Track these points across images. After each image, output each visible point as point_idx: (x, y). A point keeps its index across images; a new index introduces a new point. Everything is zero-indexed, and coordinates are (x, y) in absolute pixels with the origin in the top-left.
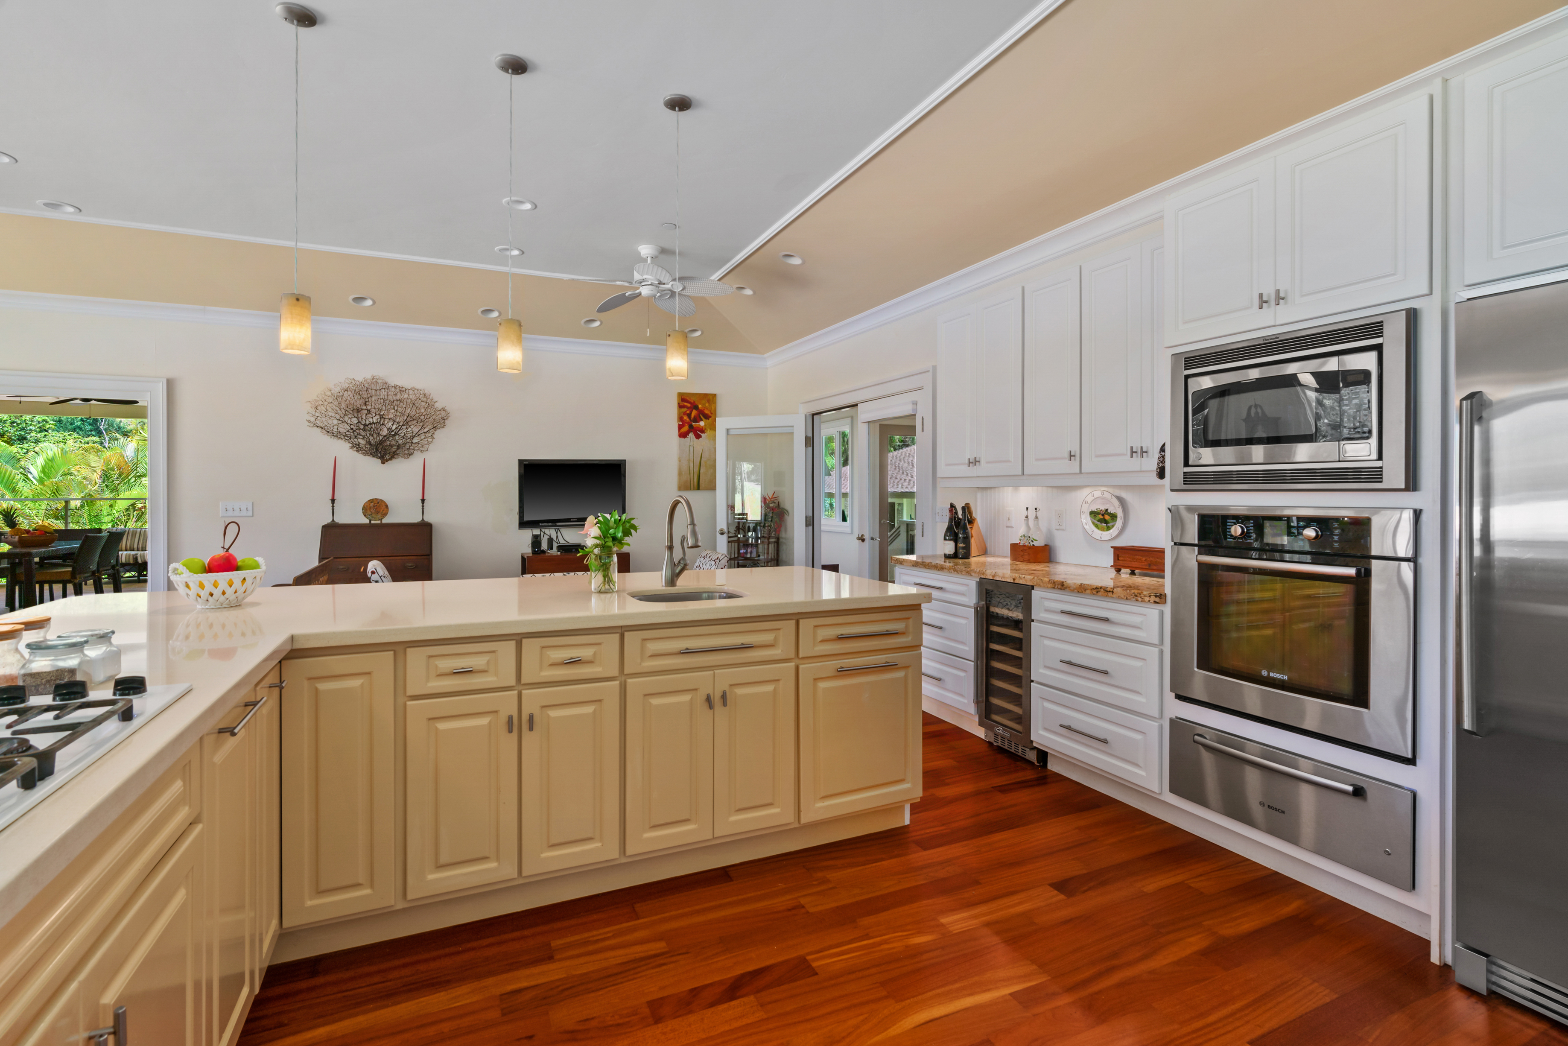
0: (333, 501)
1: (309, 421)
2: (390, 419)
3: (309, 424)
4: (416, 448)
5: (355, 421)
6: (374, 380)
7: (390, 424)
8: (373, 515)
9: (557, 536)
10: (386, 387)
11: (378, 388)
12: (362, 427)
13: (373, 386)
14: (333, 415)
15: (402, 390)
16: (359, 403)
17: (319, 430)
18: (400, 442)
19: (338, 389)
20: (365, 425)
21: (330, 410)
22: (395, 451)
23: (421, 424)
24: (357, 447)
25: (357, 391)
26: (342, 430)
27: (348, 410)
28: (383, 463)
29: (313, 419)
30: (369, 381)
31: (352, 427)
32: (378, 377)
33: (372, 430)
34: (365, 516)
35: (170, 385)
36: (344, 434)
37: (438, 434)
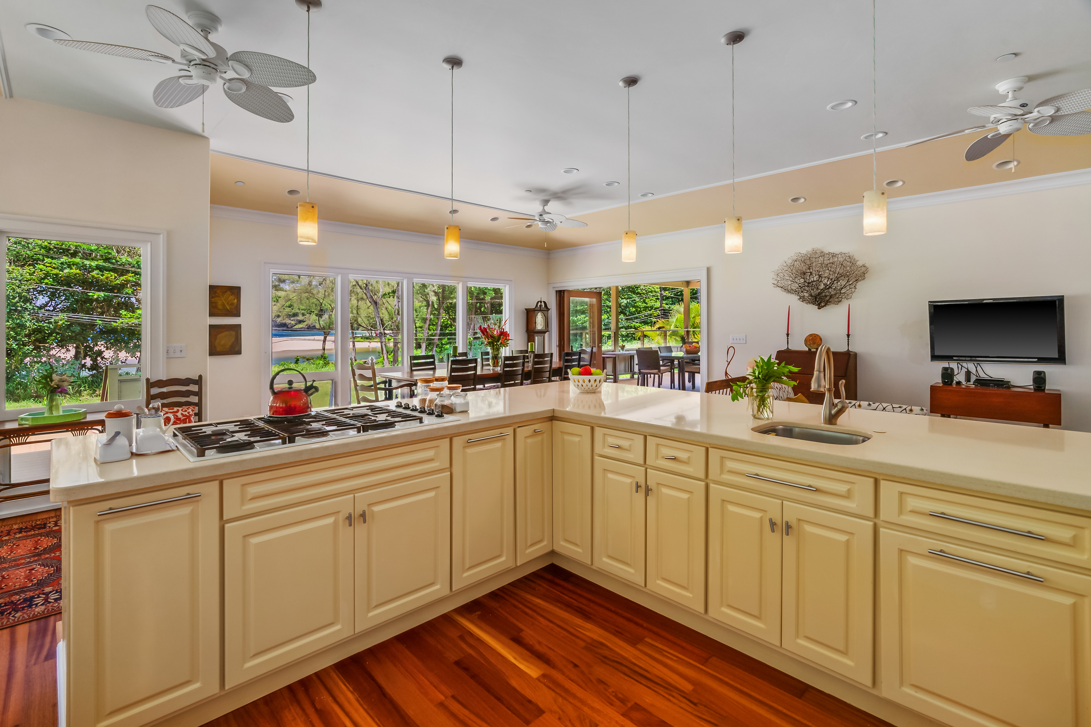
0: (788, 335)
1: (774, 284)
2: (825, 277)
3: (774, 286)
4: (843, 297)
5: (802, 280)
6: (814, 251)
7: (826, 281)
8: (812, 345)
9: (977, 370)
10: (823, 254)
11: (817, 256)
12: (807, 284)
13: (813, 256)
14: (788, 278)
15: (834, 255)
16: (804, 269)
17: (780, 289)
18: (832, 293)
19: (790, 261)
20: (809, 283)
21: (786, 275)
22: (829, 300)
23: (847, 279)
24: (803, 299)
25: (803, 260)
26: (794, 288)
27: (797, 274)
28: (819, 309)
29: (776, 282)
30: (810, 252)
31: (800, 285)
32: (816, 249)
33: (813, 286)
34: (806, 345)
35: (708, 270)
36: (795, 290)
37: (859, 285)
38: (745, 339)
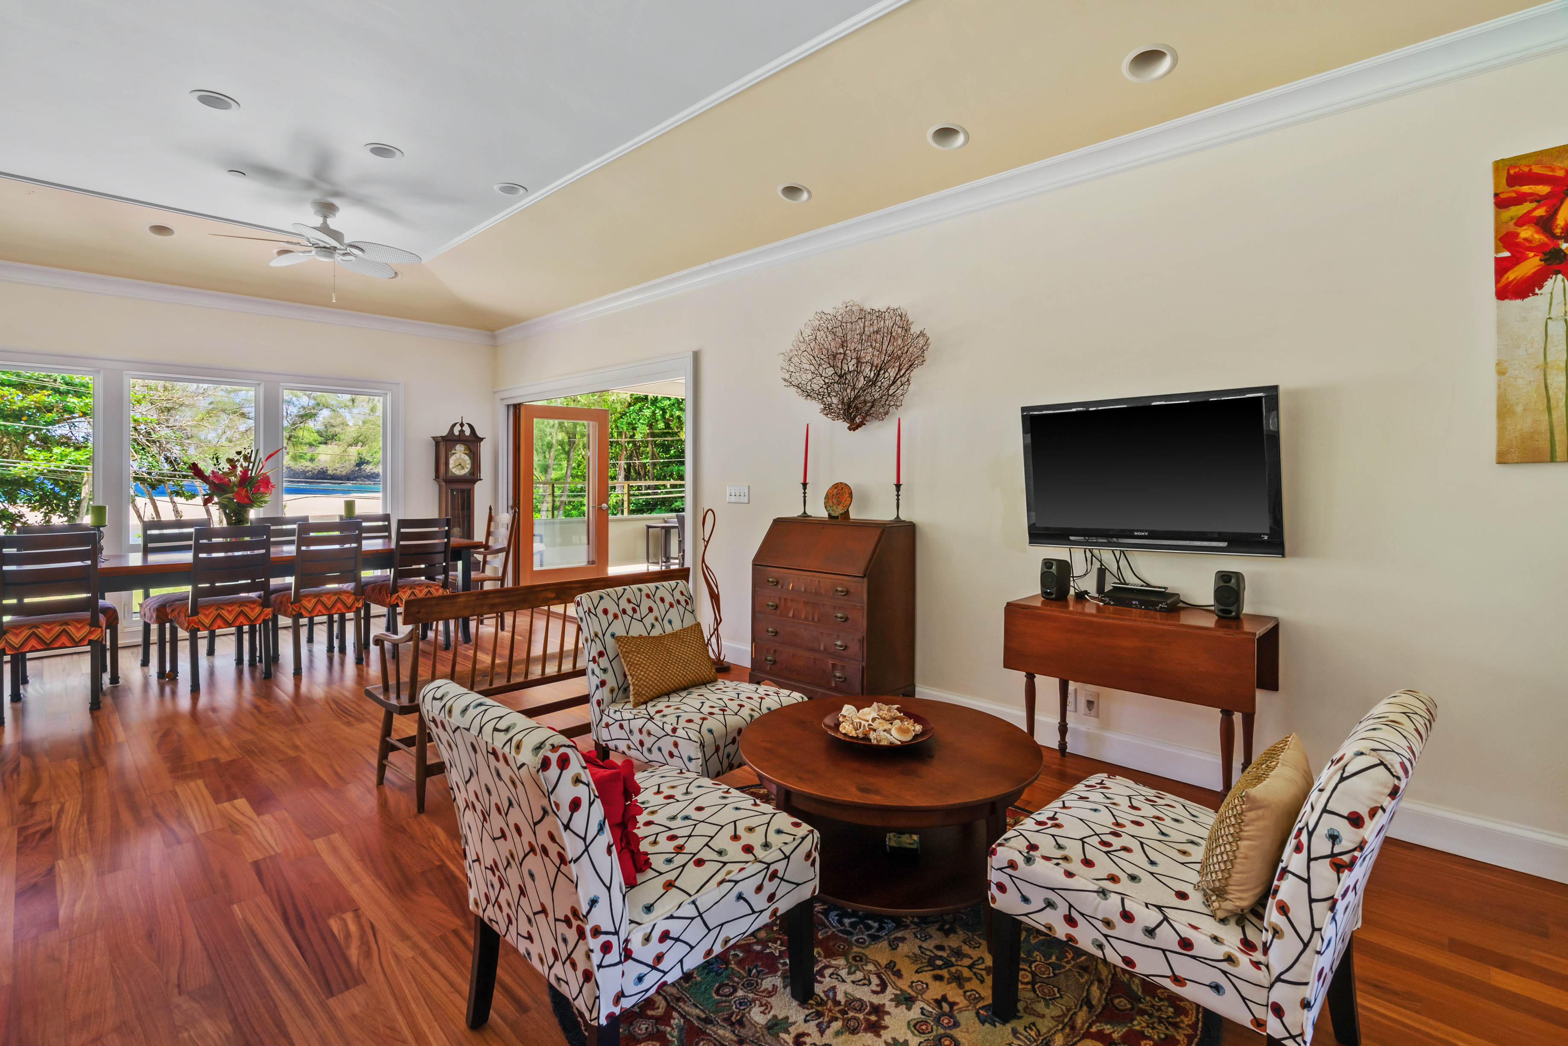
0: (805, 485)
1: (785, 380)
2: (867, 362)
3: (786, 383)
4: (892, 403)
5: (830, 371)
6: (848, 308)
7: (868, 370)
8: (834, 507)
9: (1117, 565)
10: (863, 315)
11: (854, 319)
12: (837, 378)
13: (847, 318)
14: (808, 367)
15: (880, 315)
16: (833, 346)
17: (795, 389)
18: (877, 396)
19: (808, 331)
20: (841, 376)
21: (805, 361)
22: (868, 411)
23: (898, 363)
24: (828, 410)
25: (830, 328)
26: (816, 387)
27: (823, 357)
28: (854, 427)
29: (787, 376)
30: (841, 311)
31: (827, 380)
32: (851, 303)
33: (847, 382)
34: (826, 507)
35: (696, 356)
36: (817, 392)
37: (915, 373)
38: (747, 494)
